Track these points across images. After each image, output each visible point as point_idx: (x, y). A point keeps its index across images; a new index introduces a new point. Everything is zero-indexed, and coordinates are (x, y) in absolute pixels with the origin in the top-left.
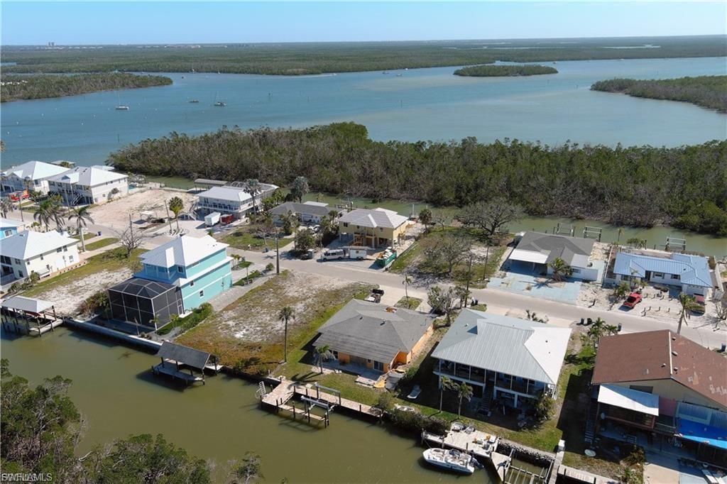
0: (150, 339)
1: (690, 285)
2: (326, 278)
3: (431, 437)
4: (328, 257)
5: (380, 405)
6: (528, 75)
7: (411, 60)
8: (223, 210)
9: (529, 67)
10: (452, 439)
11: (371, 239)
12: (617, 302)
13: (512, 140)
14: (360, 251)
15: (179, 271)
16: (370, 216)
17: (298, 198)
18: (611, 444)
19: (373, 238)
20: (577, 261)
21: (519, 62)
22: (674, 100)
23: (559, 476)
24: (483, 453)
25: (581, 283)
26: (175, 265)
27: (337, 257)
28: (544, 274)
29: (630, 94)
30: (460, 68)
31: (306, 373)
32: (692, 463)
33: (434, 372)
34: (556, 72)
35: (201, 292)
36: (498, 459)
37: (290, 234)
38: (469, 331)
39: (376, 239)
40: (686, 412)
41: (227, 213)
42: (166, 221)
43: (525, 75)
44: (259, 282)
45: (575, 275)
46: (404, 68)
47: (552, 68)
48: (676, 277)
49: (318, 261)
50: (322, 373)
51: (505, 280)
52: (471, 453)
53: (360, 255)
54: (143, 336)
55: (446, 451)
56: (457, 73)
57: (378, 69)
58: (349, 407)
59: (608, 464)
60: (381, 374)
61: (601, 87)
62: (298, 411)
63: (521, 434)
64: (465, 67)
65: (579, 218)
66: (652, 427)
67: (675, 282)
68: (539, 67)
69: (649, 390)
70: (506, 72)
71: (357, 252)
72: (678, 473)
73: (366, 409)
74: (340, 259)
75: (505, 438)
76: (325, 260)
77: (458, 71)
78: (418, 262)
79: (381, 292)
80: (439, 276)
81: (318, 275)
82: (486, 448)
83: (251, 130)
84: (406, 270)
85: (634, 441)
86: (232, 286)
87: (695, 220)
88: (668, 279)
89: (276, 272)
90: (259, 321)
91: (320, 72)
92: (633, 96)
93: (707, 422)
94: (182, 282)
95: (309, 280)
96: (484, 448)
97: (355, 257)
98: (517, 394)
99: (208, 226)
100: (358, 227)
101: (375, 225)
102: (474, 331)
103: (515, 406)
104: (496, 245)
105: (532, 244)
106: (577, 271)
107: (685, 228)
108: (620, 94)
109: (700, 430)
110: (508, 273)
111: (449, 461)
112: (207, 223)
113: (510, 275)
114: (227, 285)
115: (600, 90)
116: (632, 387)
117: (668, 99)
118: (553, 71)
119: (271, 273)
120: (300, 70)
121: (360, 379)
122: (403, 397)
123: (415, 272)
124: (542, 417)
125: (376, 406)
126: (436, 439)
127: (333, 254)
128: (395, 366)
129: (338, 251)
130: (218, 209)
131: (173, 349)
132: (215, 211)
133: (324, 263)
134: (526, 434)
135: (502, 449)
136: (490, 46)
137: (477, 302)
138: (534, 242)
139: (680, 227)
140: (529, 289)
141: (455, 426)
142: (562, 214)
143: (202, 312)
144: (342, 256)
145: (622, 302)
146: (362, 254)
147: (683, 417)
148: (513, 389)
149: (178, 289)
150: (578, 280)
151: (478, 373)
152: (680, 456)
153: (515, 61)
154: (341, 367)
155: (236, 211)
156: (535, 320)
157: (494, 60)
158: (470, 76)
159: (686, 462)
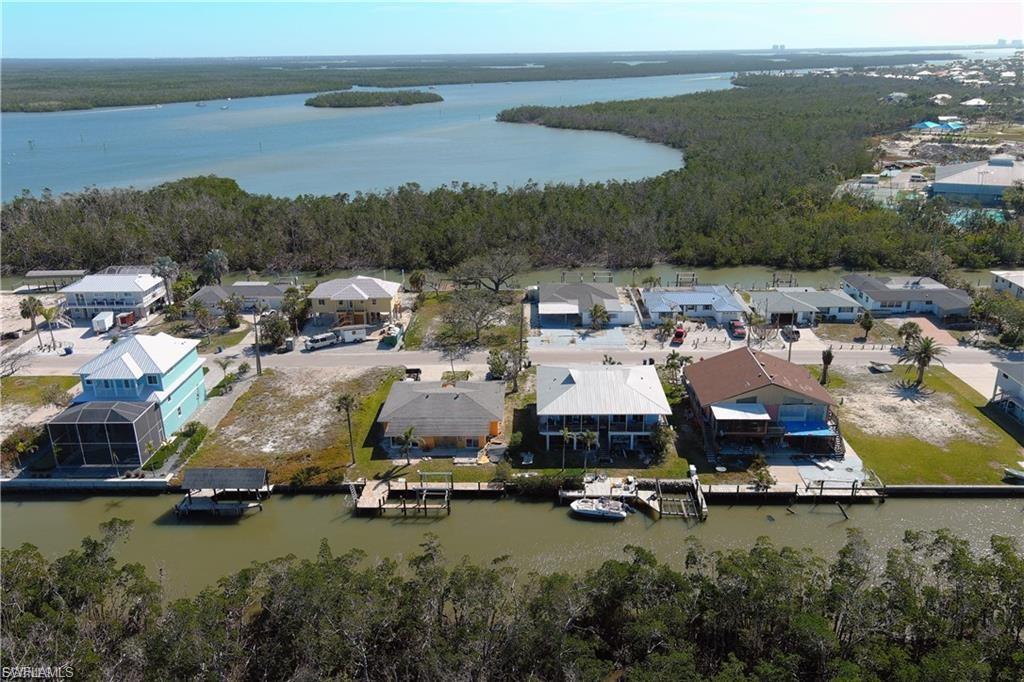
0: (143, 477)
1: (724, 312)
2: (329, 369)
3: (571, 494)
4: (317, 345)
5: (499, 478)
6: (408, 104)
7: (229, 86)
8: (116, 307)
9: (405, 93)
10: (590, 490)
11: (362, 316)
12: (665, 341)
13: (461, 184)
14: (357, 331)
15: (152, 381)
16: (354, 286)
17: (217, 281)
18: (733, 459)
19: (364, 313)
20: (609, 306)
21: (384, 87)
22: (596, 129)
23: (705, 494)
24: (626, 494)
25: (620, 328)
26: (144, 375)
27: (327, 342)
28: (580, 325)
29: (544, 124)
30: (313, 96)
31: (388, 469)
32: (801, 457)
33: (541, 433)
34: (441, 100)
35: (179, 409)
36: (644, 495)
37: (237, 326)
38: (563, 383)
39: (367, 314)
40: (787, 414)
41: (125, 311)
42: (20, 334)
43: (404, 104)
44: (240, 389)
45: (613, 321)
46: (225, 98)
47: (435, 95)
48: (707, 307)
49: (303, 351)
50: (409, 464)
51: (542, 337)
52: (616, 499)
53: (357, 337)
54: (128, 477)
55: (595, 500)
56: (309, 104)
57: (185, 100)
58: (463, 489)
59: (738, 474)
60: (477, 451)
61: (509, 117)
62: (409, 506)
63: (651, 470)
64: (317, 94)
65: (574, 266)
66: (765, 432)
67: (707, 312)
68: (418, 93)
69: (753, 400)
70: (377, 101)
71: (354, 333)
72: (794, 467)
73: (484, 486)
74: (332, 345)
75: (638, 477)
76: (313, 349)
77: (310, 99)
78: (433, 334)
79: (418, 371)
80: (468, 344)
81: (319, 368)
82: (626, 489)
83: (67, 194)
84: (423, 345)
85: (750, 451)
86: (207, 397)
87: (690, 253)
88: (700, 311)
89: (256, 372)
90: (283, 429)
91: (90, 106)
92: (549, 126)
93: (803, 419)
94: (160, 396)
95: (309, 375)
96: (625, 490)
97: (352, 340)
98: (632, 434)
99: (101, 333)
100: (341, 302)
101: (366, 297)
102: (570, 380)
103: (632, 448)
104: (510, 304)
105: (555, 295)
106: (614, 316)
107: (682, 263)
108: (533, 125)
109: (802, 426)
110: (542, 331)
111: (601, 508)
112: (97, 328)
113: (546, 332)
114: (202, 397)
115: (509, 121)
116: (738, 402)
117: (588, 128)
118: (436, 99)
119: (247, 375)
120: (52, 103)
121: (456, 460)
122: (518, 465)
123: (437, 345)
124: (662, 450)
125: (493, 481)
126: (575, 494)
127: (323, 340)
128: (488, 439)
129: (329, 334)
130: (106, 307)
131: (205, 475)
132: (103, 310)
133: (313, 353)
134: (654, 470)
135: (641, 487)
136: (329, 65)
137: (530, 363)
138: (557, 293)
139: (678, 262)
140: (573, 342)
141: (588, 478)
142: (555, 263)
143: (192, 433)
144: (335, 341)
145: (670, 339)
146: (361, 334)
147: (784, 419)
148: (629, 430)
149: (157, 406)
150: (617, 325)
151: (589, 421)
152: (790, 454)
153: (379, 86)
154: (428, 454)
155: (138, 306)
156: (613, 363)
157: (349, 85)
158: (331, 106)
159: (796, 457)
